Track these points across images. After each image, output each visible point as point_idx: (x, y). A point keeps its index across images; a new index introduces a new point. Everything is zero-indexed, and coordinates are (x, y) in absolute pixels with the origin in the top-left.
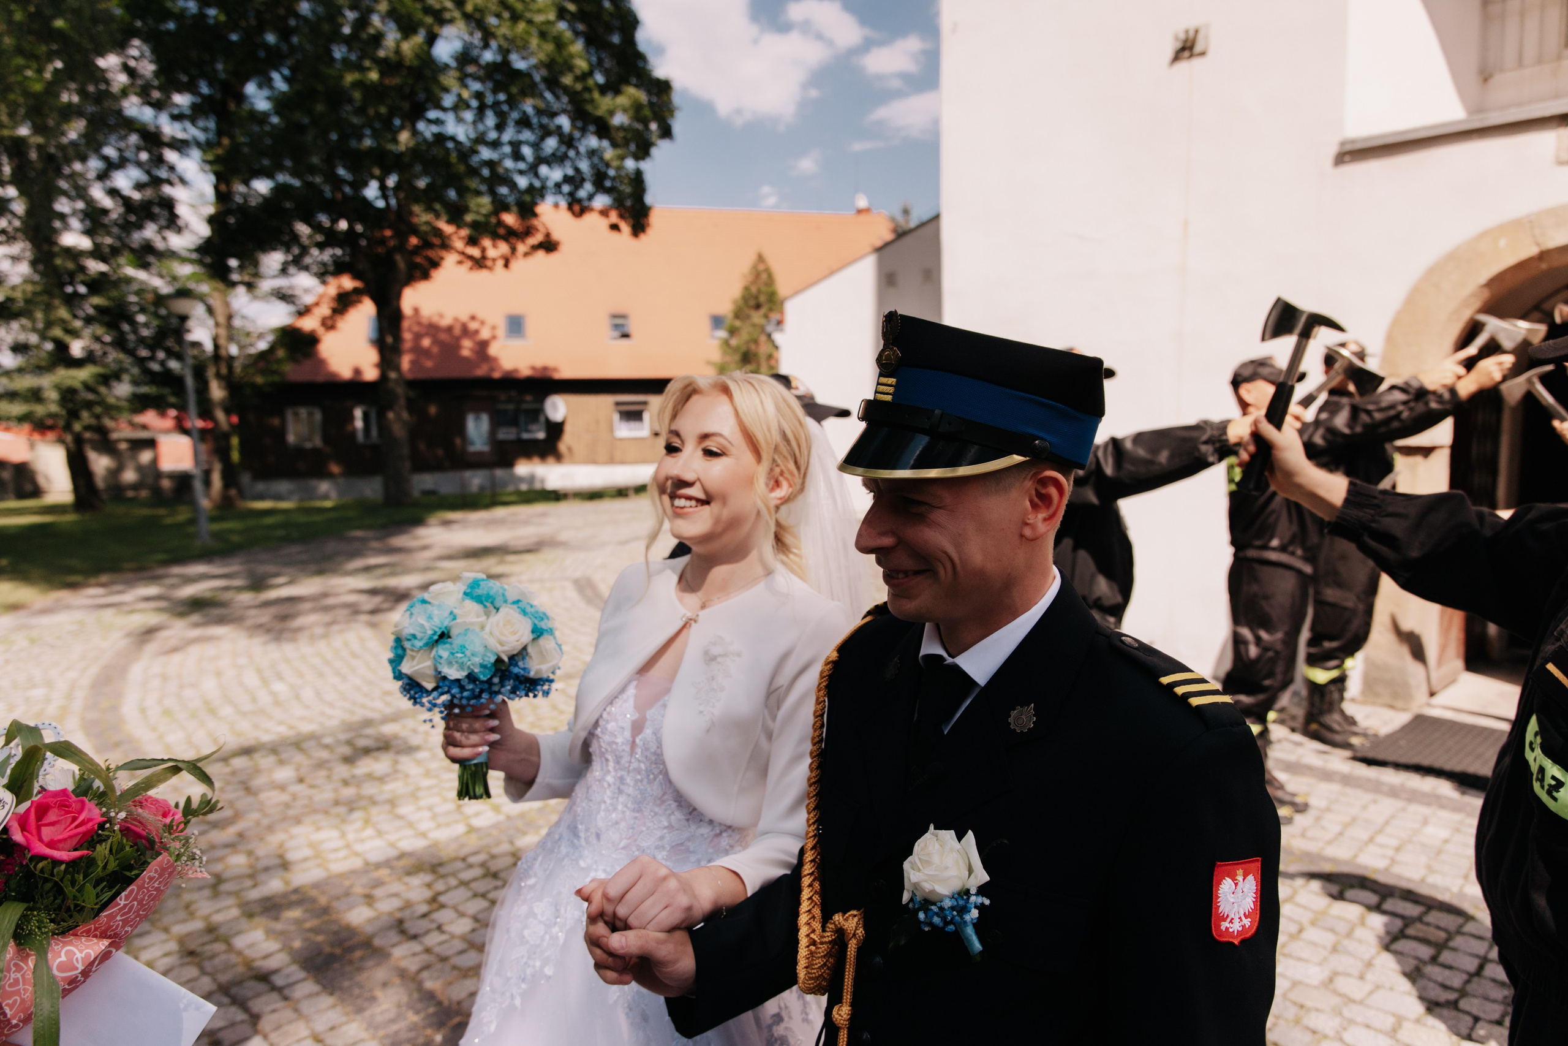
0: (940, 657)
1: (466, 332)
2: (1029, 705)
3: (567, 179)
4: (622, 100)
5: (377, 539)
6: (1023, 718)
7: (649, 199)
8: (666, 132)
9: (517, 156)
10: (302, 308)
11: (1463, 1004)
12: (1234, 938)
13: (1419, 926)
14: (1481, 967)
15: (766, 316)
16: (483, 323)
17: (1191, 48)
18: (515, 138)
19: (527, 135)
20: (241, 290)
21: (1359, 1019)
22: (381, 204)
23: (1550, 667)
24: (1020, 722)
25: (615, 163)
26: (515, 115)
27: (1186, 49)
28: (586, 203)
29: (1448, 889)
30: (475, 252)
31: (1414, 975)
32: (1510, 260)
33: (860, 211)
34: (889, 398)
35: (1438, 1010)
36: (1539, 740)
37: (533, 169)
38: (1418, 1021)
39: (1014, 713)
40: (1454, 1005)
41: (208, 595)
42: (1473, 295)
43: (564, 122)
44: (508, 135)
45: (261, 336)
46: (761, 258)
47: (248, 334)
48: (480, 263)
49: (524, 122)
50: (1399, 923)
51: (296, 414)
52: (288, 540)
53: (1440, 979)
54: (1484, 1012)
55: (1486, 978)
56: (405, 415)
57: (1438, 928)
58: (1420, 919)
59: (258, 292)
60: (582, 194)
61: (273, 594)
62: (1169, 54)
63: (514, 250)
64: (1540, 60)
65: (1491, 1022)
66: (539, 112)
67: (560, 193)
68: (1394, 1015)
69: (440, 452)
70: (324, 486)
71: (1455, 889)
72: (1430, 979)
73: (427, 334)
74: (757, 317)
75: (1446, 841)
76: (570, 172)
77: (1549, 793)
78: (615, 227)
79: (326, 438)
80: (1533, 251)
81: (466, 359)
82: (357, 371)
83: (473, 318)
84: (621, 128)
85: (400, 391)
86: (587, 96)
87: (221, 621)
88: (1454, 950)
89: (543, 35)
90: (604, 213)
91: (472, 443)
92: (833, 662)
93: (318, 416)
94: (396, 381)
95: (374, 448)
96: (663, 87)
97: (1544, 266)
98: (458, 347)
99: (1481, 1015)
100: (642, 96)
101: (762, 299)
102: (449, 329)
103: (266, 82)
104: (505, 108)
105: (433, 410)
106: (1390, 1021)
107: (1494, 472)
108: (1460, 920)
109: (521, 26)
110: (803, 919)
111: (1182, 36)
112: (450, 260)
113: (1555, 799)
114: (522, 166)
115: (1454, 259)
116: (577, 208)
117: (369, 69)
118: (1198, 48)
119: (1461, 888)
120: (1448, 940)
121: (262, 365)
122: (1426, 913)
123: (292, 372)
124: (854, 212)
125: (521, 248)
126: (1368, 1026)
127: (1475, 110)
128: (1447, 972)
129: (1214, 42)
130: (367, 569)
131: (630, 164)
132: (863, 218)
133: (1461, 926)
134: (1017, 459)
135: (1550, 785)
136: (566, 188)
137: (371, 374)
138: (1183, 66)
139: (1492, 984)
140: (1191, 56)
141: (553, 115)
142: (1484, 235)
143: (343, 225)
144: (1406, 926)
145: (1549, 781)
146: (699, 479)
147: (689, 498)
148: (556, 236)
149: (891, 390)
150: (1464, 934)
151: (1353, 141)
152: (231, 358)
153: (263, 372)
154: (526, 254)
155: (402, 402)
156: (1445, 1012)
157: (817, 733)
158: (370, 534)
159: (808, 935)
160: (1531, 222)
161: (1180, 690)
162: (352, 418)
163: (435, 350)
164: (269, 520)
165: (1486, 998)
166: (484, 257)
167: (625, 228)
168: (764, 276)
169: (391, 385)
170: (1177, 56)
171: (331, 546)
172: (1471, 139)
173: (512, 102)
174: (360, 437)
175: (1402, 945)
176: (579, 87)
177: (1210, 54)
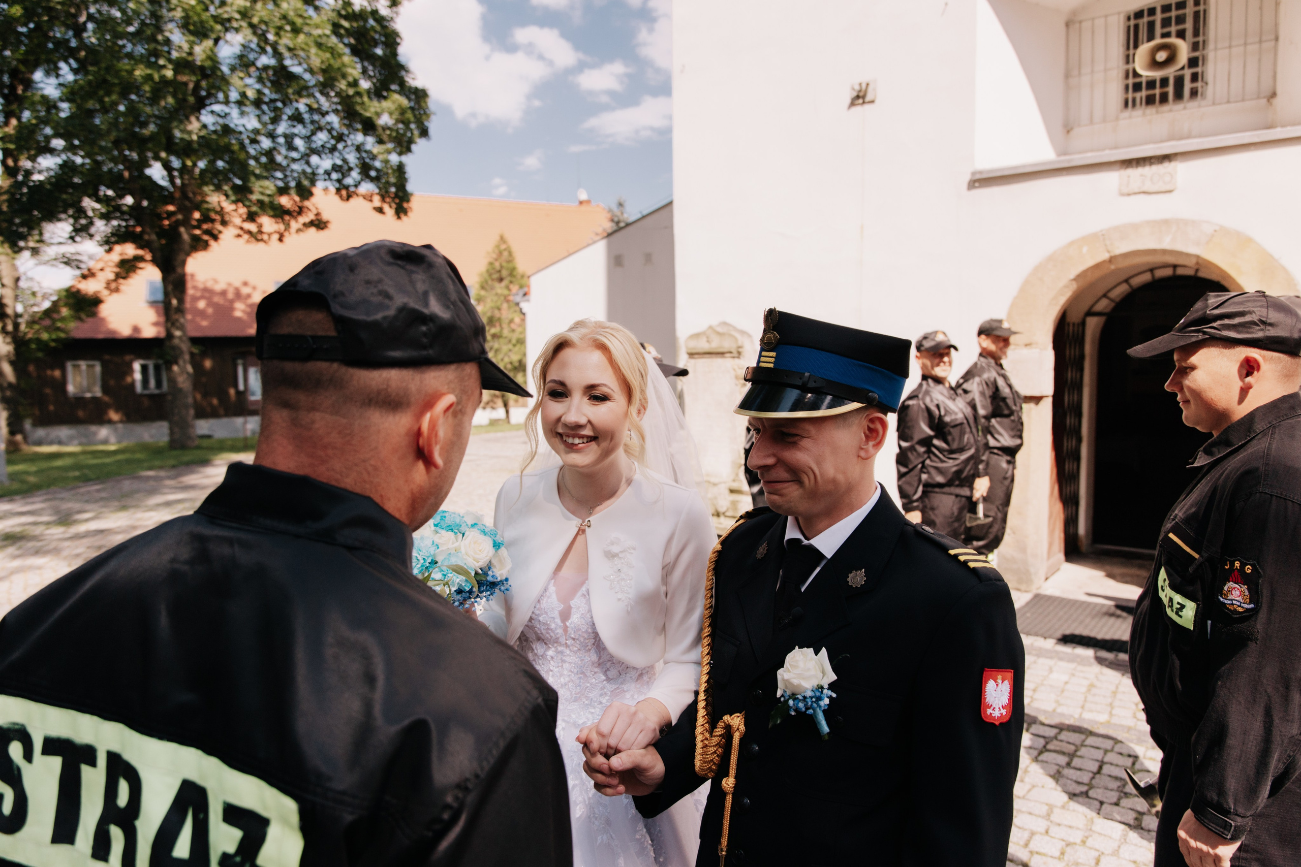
0: (799, 540)
1: (238, 295)
2: (861, 570)
3: (335, 168)
4: (385, 104)
5: (169, 478)
6: (857, 578)
7: (410, 187)
8: (424, 133)
9: (291, 147)
10: (86, 272)
11: (1091, 793)
12: (995, 720)
13: (1055, 742)
14: (1100, 768)
15: (508, 288)
16: (254, 288)
17: (864, 97)
18: (288, 132)
19: (299, 129)
20: (26, 254)
21: (1024, 809)
22: (164, 183)
23: (1171, 535)
24: (855, 580)
25: (381, 157)
26: (289, 111)
27: (860, 98)
28: (352, 189)
29: (1072, 716)
30: (252, 227)
31: (1057, 776)
32: (1090, 262)
33: (581, 203)
34: (771, 365)
35: (1075, 798)
36: (1167, 582)
37: (305, 157)
38: (1063, 807)
39: (851, 575)
40: (1086, 794)
41: (18, 529)
42: (1066, 287)
43: (334, 119)
44: (282, 128)
45: (45, 297)
46: (502, 239)
47: (34, 294)
48: (256, 237)
49: (297, 118)
50: (1042, 742)
51: (76, 367)
52: (86, 480)
53: (1074, 778)
54: (1106, 797)
55: (1104, 775)
56: (190, 369)
57: (1069, 743)
58: (1056, 738)
59: (44, 257)
60: (348, 181)
61: (82, 528)
62: (848, 101)
63: (288, 227)
64: (1104, 120)
65: (1111, 804)
66: (311, 110)
67: (331, 179)
68: (1047, 804)
69: (215, 401)
70: (103, 432)
71: (1077, 716)
72: (1068, 778)
73: (202, 297)
74: (500, 288)
75: (1066, 683)
76: (339, 162)
77: (1177, 613)
78: (380, 210)
79: (105, 389)
80: (1105, 256)
81: (239, 319)
82: (136, 329)
83: (245, 284)
84: (385, 128)
85: (185, 347)
86: (358, 100)
87: (37, 552)
88: (1081, 757)
89: (319, 45)
90: (369, 198)
91: (253, 394)
92: (718, 551)
93: (98, 369)
94: (180, 338)
95: (152, 397)
96: (419, 96)
97: (1113, 267)
98: (232, 309)
99: (1105, 800)
100: (404, 102)
101: (504, 273)
102: (224, 293)
103: (53, 71)
104: (280, 105)
105: (208, 364)
106: (1045, 809)
107: (1079, 415)
108: (1083, 737)
109: (302, 37)
110: (699, 730)
111: (857, 88)
112: (228, 234)
113: (1181, 617)
114: (294, 155)
115: (1053, 260)
116: (344, 193)
117: (164, 67)
118: (868, 99)
119: (1081, 715)
120: (1076, 751)
121: (47, 322)
122: (1059, 733)
123: (78, 329)
124: (577, 203)
125: (294, 225)
126: (1030, 813)
127: (1061, 153)
128: (1078, 773)
129: (878, 92)
130: (168, 504)
131: (394, 158)
132: (584, 208)
133: (1084, 741)
134: (856, 405)
135: (1177, 609)
136: (335, 176)
137: (149, 332)
138: (857, 109)
139: (1109, 779)
140: (864, 102)
141: (324, 114)
142: (1072, 243)
143: (129, 200)
144: (1047, 743)
145: (1176, 606)
146: (589, 422)
147: (582, 437)
148: (325, 216)
149: (773, 360)
150: (1086, 746)
151: (981, 172)
152: (18, 316)
153: (47, 329)
154: (298, 231)
155: (187, 357)
156: (1080, 799)
157: (708, 601)
158: (162, 473)
159: (702, 741)
160: (1103, 235)
161: (962, 558)
162: (131, 371)
163: (210, 311)
164: (59, 463)
165: (1106, 788)
166: (260, 232)
167: (389, 211)
168: (506, 254)
169: (176, 342)
170: (852, 104)
171: (127, 485)
172: (1062, 175)
173: (286, 101)
174: (139, 388)
175: (1045, 756)
176: (351, 92)
177: (877, 102)
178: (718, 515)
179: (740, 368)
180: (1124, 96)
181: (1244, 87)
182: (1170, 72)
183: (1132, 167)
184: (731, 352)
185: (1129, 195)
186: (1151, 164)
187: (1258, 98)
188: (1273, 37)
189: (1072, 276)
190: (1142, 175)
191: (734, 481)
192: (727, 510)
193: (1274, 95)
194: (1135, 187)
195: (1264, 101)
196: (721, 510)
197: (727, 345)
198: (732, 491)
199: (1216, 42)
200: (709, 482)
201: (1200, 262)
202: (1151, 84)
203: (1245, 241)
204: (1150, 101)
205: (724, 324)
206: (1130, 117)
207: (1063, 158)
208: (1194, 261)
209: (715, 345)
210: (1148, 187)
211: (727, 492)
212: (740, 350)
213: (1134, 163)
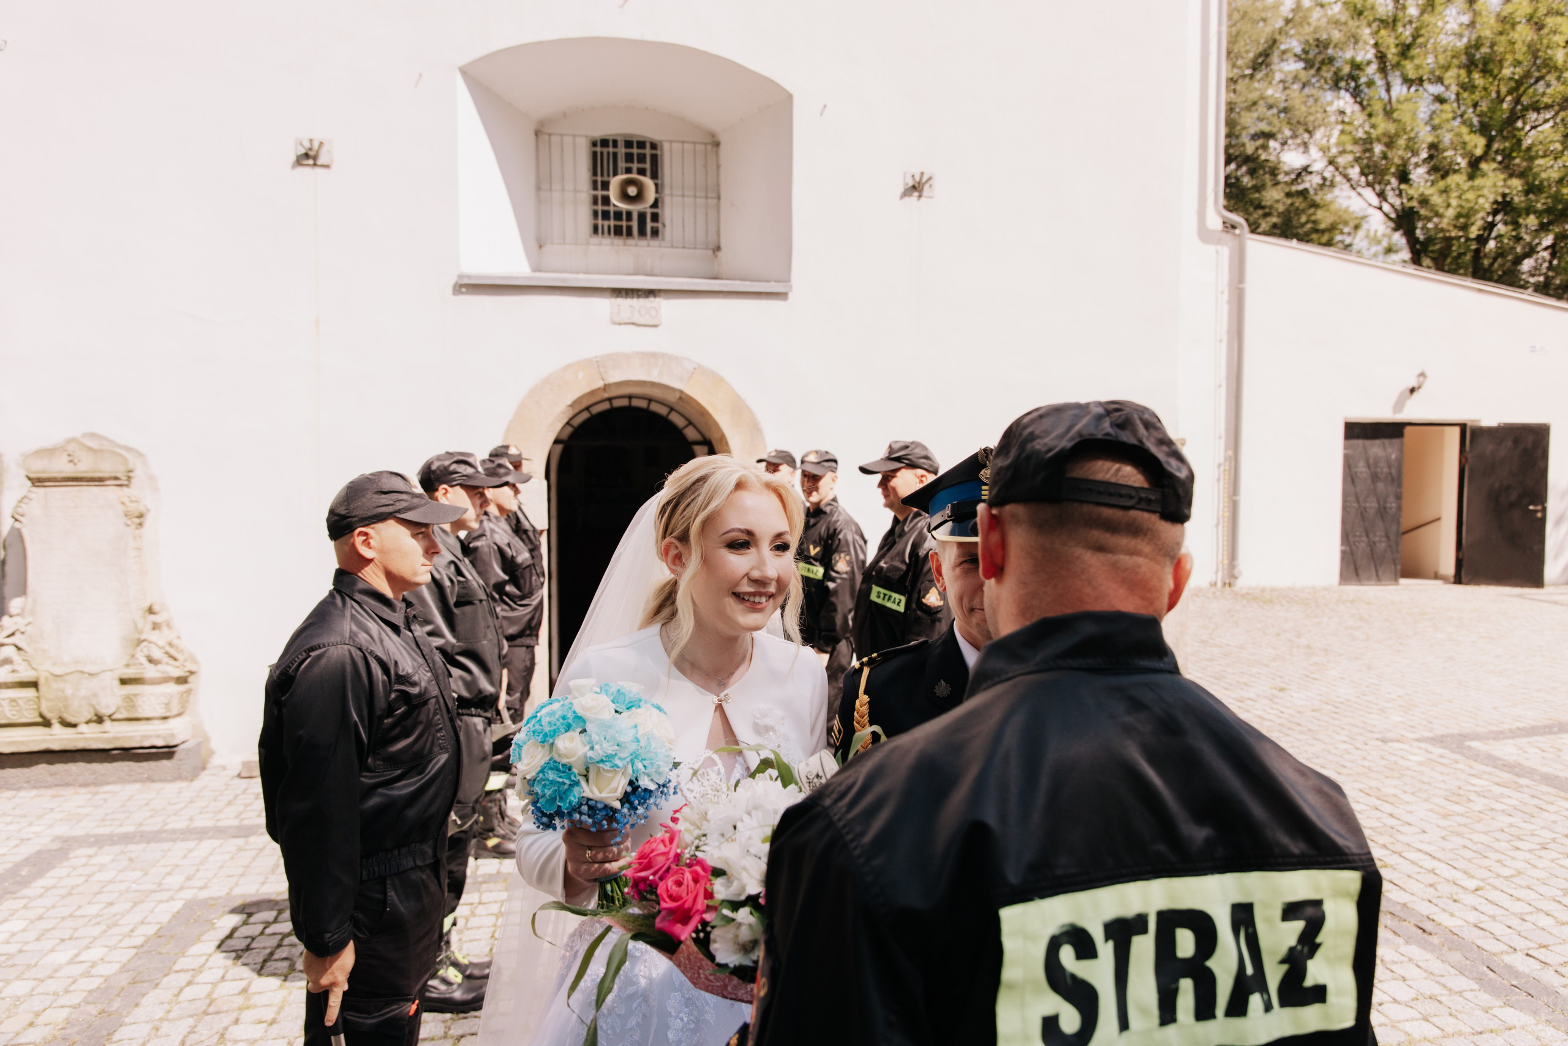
17: (315, 158)
27: (309, 157)
32: (586, 388)
62: (293, 158)
64: (577, 242)
80: (600, 384)
97: (606, 395)
111: (307, 145)
118: (320, 161)
127: (536, 269)
129: (335, 156)
138: (306, 170)
140: (315, 165)
142: (568, 367)
151: (469, 277)
160: (597, 362)
170: (299, 163)
177: (333, 167)
178: (100, 720)
179: (132, 501)
180: (593, 221)
181: (695, 236)
182: (635, 208)
183: (622, 297)
184: (116, 478)
185: (620, 324)
186: (639, 297)
187: (707, 248)
188: (715, 195)
189: (569, 403)
190: (631, 306)
191: (128, 666)
192: (118, 709)
193: (718, 248)
194: (625, 316)
195: (710, 252)
196: (105, 711)
197: (106, 468)
198: (124, 682)
199: (671, 188)
200: (83, 672)
201: (683, 396)
202: (618, 215)
203: (718, 381)
204: (618, 231)
205: (93, 435)
206: (600, 244)
207: (538, 274)
208: (678, 395)
209: (84, 467)
210: (636, 319)
211: (117, 683)
212: (131, 474)
213: (624, 294)
